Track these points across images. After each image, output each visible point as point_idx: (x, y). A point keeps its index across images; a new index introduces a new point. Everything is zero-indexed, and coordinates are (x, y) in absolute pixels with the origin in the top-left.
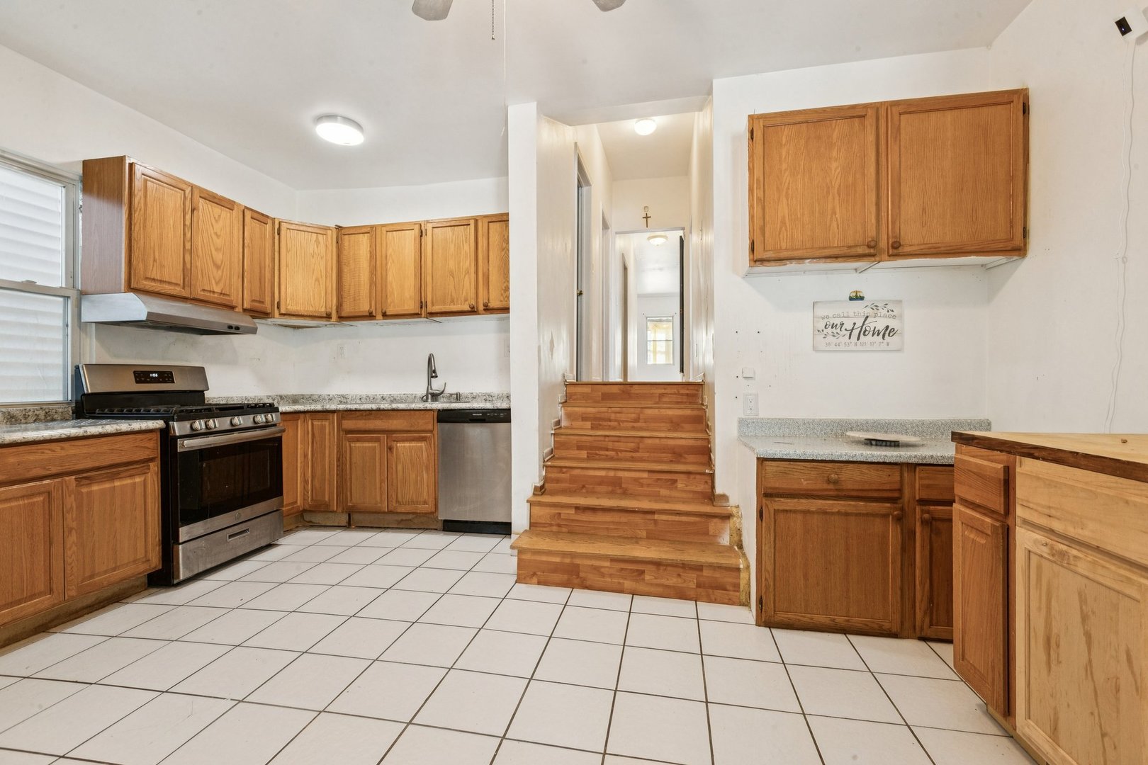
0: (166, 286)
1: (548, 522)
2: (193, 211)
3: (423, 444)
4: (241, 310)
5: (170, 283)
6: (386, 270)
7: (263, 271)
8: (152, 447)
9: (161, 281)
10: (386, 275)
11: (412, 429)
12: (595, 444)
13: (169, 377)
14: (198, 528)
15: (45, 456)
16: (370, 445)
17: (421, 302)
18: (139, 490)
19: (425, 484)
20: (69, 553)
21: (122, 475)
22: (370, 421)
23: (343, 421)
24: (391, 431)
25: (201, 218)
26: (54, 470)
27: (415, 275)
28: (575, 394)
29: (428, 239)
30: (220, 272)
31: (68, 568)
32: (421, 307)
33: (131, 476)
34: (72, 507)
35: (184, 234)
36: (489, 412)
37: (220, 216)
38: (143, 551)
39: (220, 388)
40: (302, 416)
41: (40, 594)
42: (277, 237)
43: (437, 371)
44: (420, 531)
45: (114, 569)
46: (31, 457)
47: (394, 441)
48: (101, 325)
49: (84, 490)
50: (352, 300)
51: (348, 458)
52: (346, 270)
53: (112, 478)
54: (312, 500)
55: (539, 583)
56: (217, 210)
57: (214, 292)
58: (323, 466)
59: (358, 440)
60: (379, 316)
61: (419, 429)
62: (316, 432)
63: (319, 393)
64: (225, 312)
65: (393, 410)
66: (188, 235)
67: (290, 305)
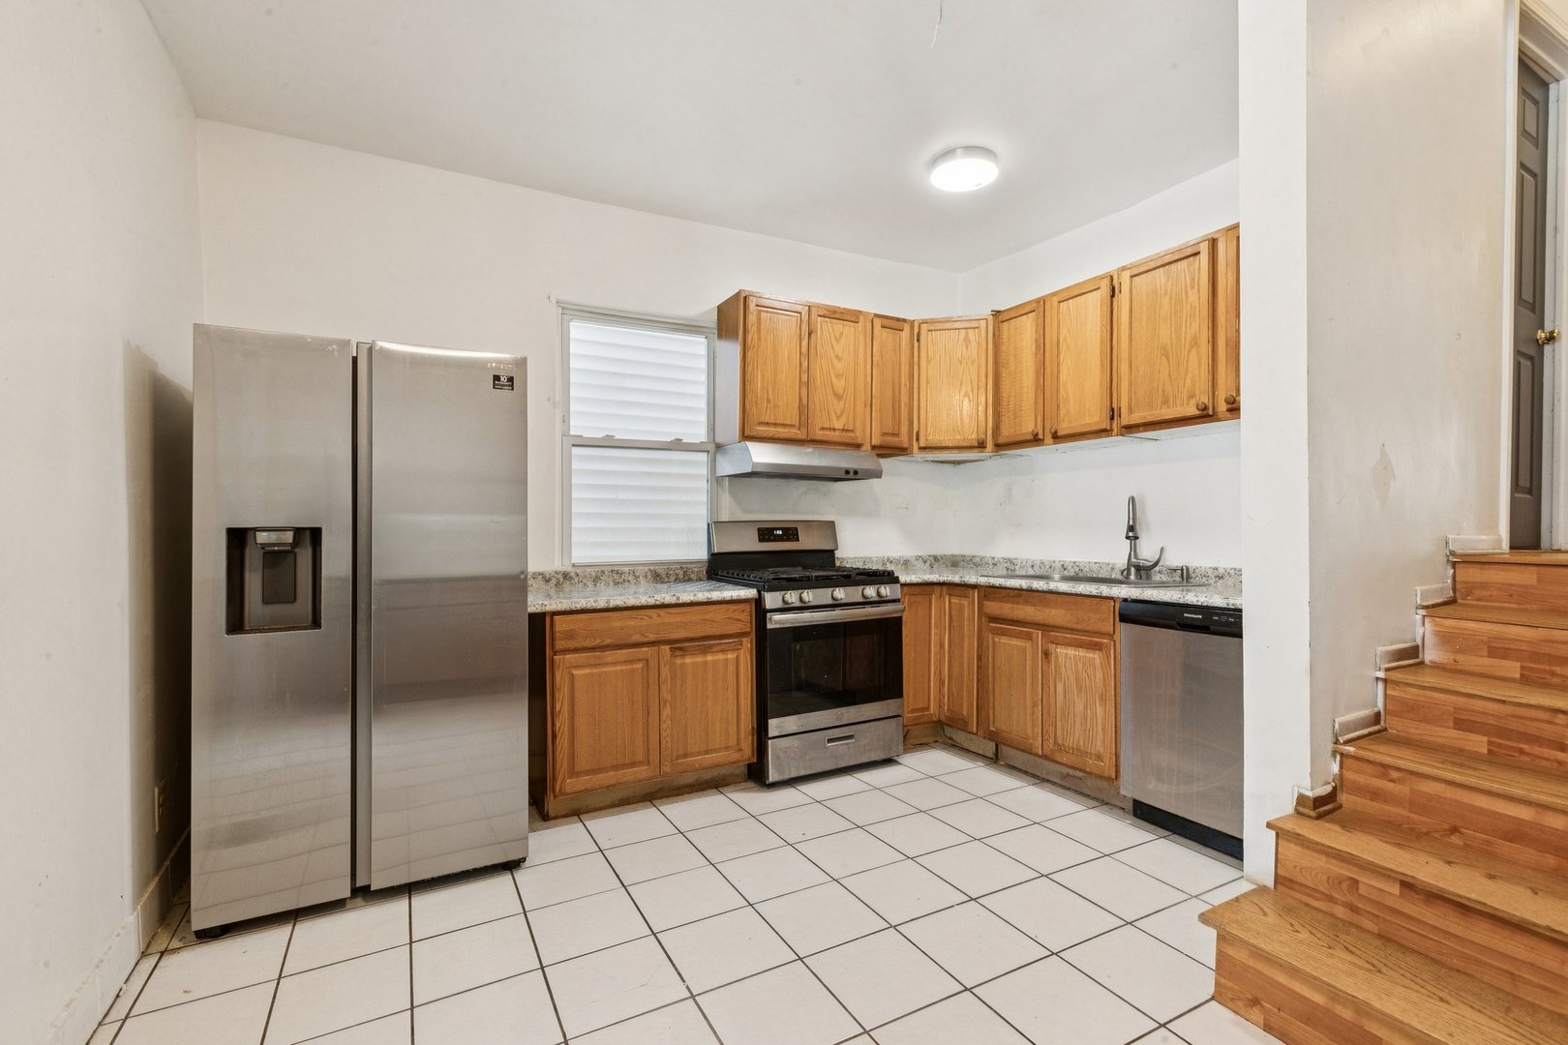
0: (780, 430)
1: (1322, 889)
2: (810, 335)
3: (1096, 656)
4: (869, 448)
5: (784, 425)
6: (1058, 364)
7: (897, 394)
8: (745, 620)
9: (775, 425)
10: (1058, 372)
11: (1079, 627)
12: (1513, 725)
13: (793, 535)
14: (791, 723)
15: (644, 623)
16: (1019, 643)
17: (1113, 410)
18: (731, 668)
19: (1100, 727)
20: (664, 726)
21: (715, 649)
22: (1019, 606)
23: (985, 602)
24: (1048, 626)
25: (819, 341)
26: (652, 637)
27: (1102, 365)
28: (1483, 585)
29: (1123, 299)
30: (842, 403)
31: (663, 742)
32: (1112, 418)
33: (723, 651)
34: (666, 677)
35: (801, 365)
36: (1217, 615)
37: (842, 334)
38: (736, 738)
39: (856, 546)
40: (937, 589)
41: (640, 763)
42: (916, 344)
43: (1138, 528)
44: (1095, 803)
45: (707, 752)
46: (632, 623)
47: (1052, 643)
48: (733, 478)
49: (679, 661)
50: (1012, 417)
51: (990, 659)
52: (1004, 373)
53: (705, 650)
54: (948, 709)
55: (1268, 1028)
56: (839, 326)
57: (834, 429)
58: (962, 664)
59: (1003, 633)
60: (1048, 439)
61: (1090, 628)
62: (954, 613)
63: (982, 554)
64: (850, 452)
65: (1051, 592)
66: (805, 365)
67: (932, 436)
